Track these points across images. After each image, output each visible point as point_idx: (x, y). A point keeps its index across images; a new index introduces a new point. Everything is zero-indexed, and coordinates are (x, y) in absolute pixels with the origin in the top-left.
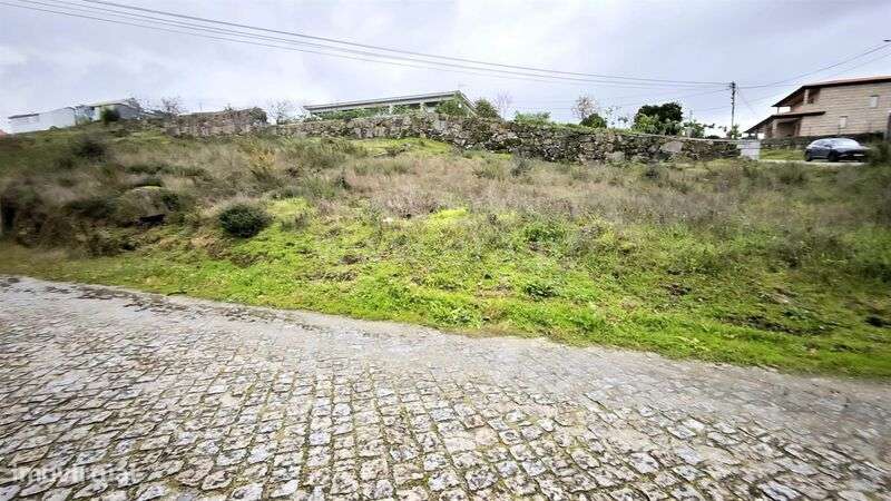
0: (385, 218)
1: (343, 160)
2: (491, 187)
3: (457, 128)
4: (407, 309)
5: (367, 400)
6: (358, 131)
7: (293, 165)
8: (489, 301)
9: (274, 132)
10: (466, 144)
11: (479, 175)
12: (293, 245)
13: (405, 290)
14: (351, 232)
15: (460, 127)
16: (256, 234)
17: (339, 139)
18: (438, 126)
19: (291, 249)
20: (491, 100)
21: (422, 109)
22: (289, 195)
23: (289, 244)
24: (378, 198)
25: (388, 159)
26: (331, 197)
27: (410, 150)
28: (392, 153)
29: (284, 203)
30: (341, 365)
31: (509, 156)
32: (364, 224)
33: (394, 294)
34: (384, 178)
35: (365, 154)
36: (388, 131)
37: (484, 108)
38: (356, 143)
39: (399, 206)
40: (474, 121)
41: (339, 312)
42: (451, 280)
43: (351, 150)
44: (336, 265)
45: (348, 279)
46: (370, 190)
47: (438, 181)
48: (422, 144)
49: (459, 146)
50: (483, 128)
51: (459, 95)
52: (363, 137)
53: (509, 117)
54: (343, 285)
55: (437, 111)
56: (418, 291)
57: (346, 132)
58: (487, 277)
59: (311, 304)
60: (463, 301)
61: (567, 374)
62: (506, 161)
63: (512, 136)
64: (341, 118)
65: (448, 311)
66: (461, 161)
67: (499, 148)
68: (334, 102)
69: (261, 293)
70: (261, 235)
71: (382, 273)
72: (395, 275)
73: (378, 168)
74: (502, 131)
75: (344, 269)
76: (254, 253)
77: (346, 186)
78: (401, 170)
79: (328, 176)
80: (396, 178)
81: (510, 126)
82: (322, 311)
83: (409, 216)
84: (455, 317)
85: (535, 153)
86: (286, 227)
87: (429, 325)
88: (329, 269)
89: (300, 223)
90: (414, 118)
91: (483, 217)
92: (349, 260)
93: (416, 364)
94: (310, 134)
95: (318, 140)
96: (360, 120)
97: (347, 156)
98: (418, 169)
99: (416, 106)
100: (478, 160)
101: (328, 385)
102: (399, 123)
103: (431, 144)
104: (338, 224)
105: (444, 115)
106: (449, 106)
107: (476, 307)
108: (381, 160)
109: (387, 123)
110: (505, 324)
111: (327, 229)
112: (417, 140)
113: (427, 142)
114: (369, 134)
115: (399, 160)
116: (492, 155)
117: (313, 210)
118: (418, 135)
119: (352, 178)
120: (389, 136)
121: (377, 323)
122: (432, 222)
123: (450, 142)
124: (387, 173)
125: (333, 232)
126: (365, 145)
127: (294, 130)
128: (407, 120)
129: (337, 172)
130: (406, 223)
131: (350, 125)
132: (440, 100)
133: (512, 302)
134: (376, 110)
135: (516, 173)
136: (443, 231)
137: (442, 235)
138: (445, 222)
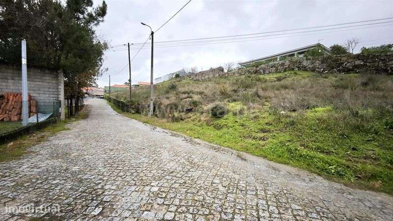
0: (281, 111)
1: (255, 85)
2: (347, 94)
4: (298, 160)
6: (262, 71)
7: (235, 87)
8: (358, 165)
9: (226, 75)
10: (324, 71)
11: (336, 87)
12: (238, 122)
13: (296, 149)
14: (264, 118)
15: (320, 62)
16: (223, 117)
17: (253, 75)
18: (305, 63)
19: (237, 124)
21: (296, 56)
22: (235, 101)
23: (236, 122)
24: (275, 101)
25: (277, 83)
26: (253, 101)
27: (289, 77)
28: (279, 79)
29: (232, 104)
31: (356, 75)
32: (270, 114)
33: (290, 151)
34: (277, 92)
35: (266, 81)
36: (277, 69)
37: (337, 49)
38: (261, 76)
39: (288, 105)
40: (329, 58)
41: (261, 156)
42: (326, 148)
43: (259, 80)
44: (257, 133)
45: (264, 140)
46: (270, 97)
47: (309, 92)
48: (296, 73)
49: (319, 72)
50: (336, 61)
51: (319, 45)
52: (264, 73)
54: (262, 142)
55: (305, 56)
56: (305, 152)
57: (256, 72)
59: (247, 150)
60: (337, 162)
62: (356, 79)
63: (358, 62)
64: (254, 66)
66: (321, 80)
67: (348, 71)
70: (225, 116)
71: (282, 139)
72: (289, 141)
73: (273, 87)
74: (350, 60)
75: (262, 135)
76: (222, 124)
77: (259, 96)
78: (286, 87)
79: (251, 92)
80: (283, 92)
81: (358, 57)
82: (253, 153)
83: (294, 111)
84: (333, 171)
85: (378, 71)
86: (235, 114)
88: (254, 134)
89: (241, 113)
90: (291, 61)
92: (263, 131)
94: (241, 75)
95: (244, 77)
96: (263, 66)
97: (257, 83)
98: (294, 87)
99: (293, 55)
100: (332, 79)
102: (283, 65)
103: (301, 73)
104: (258, 114)
105: (309, 57)
106: (314, 52)
107: (348, 167)
108: (273, 83)
109: (276, 66)
111: (252, 116)
112: (293, 72)
113: (299, 72)
114: (267, 72)
115: (283, 82)
116: (343, 75)
117: (246, 107)
118: (293, 69)
119: (261, 93)
120: (277, 71)
121: (281, 165)
122: (309, 114)
123: (313, 70)
124: (278, 89)
125: (255, 117)
126: (265, 77)
127: (234, 73)
128: (287, 63)
129: (254, 90)
130: (293, 114)
131: (258, 69)
132: (307, 50)
134: (271, 61)
135: (365, 84)
136: (318, 119)
137: (317, 122)
138: (318, 114)
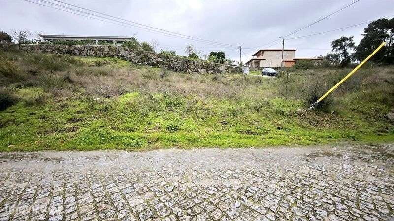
0: (95, 98)
1: (68, 67)
2: (151, 83)
3: (133, 55)
4: (109, 142)
5: (86, 192)
6: (77, 52)
7: (34, 68)
8: (151, 135)
9: (18, 48)
10: (138, 62)
11: (145, 77)
12: (35, 114)
13: (108, 133)
14: (75, 106)
15: (135, 55)
16: (6, 109)
17: (65, 55)
18: (123, 53)
19: (34, 117)
20: (149, 43)
21: (114, 44)
22: (31, 85)
23: (32, 114)
24: (91, 87)
25: (96, 68)
26: (61, 87)
27: (109, 63)
28: (99, 65)
29: (27, 90)
30: (70, 177)
31: (159, 69)
32: (83, 101)
33: (102, 136)
34: (94, 78)
35: (83, 64)
36: (96, 53)
37: (146, 46)
38: (76, 58)
39: (103, 92)
40: (141, 52)
41: (68, 149)
42: (132, 126)
43: (73, 62)
44: (65, 124)
45: (74, 130)
46: (86, 83)
47: (124, 79)
48: (116, 61)
49: (135, 63)
50: (146, 55)
51: (133, 39)
52: (81, 55)
53: (158, 51)
54: (70, 134)
55: (123, 46)
56: (115, 133)
57: (69, 52)
58: (149, 124)
59: (49, 146)
60: (138, 136)
61: (184, 162)
62: (158, 71)
63: (159, 60)
64: (66, 44)
65: (131, 141)
66: (136, 70)
67: (154, 65)
68: (61, 35)
69: (10, 144)
70: (10, 109)
71: (94, 126)
72: (102, 127)
73: (91, 72)
74: (155, 57)
75: (71, 125)
76: (5, 120)
77: (71, 81)
78: (105, 74)
79: (58, 76)
80: (101, 78)
81: (159, 56)
82: (58, 149)
83: (109, 97)
84: (134, 144)
85: (170, 68)
86: (29, 104)
87: (121, 149)
88: (60, 126)
89: (39, 102)
90: (110, 48)
91: (147, 97)
92: (73, 120)
93: (115, 169)
94: (45, 51)
95: (50, 55)
96: (78, 46)
97: (71, 65)
98: (114, 74)
99: (112, 42)
100: (144, 70)
101: (61, 189)
102: (102, 49)
103: (120, 61)
104: (66, 102)
105: (126, 48)
106: (129, 44)
107: (145, 138)
108: (92, 68)
109: (95, 49)
110: (158, 144)
111: (58, 104)
112: (113, 59)
113: (118, 60)
114: (84, 54)
115: (102, 68)
116: (151, 68)
117: (48, 94)
118: (113, 57)
119: (74, 77)
120: (96, 55)
121: (91, 152)
122: (122, 99)
123: (131, 61)
124: (96, 75)
125: (62, 106)
126: (82, 59)
127: (32, 48)
128: (106, 49)
129: (65, 73)
130: (107, 100)
131: (72, 48)
132: (124, 40)
133: (161, 134)
134: (88, 42)
135: (162, 76)
136: (127, 104)
137: (127, 106)
138: (128, 99)
